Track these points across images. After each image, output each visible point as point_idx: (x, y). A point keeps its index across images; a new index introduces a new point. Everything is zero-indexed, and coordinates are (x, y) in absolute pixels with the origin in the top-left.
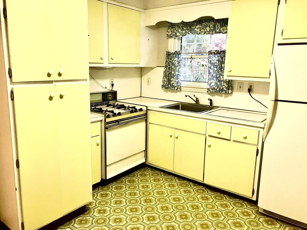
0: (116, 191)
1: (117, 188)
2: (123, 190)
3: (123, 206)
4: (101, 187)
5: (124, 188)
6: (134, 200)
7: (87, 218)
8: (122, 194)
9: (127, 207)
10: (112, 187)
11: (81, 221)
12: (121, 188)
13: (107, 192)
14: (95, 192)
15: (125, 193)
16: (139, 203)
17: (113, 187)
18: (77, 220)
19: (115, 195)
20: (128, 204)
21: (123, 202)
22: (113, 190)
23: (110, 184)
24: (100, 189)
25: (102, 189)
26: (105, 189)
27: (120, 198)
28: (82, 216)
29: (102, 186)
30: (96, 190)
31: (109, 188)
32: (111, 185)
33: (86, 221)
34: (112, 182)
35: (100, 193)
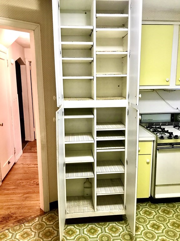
0: (162, 213)
1: (164, 211)
2: (168, 216)
3: (158, 233)
4: (150, 203)
5: (172, 214)
6: (173, 232)
7: (119, 227)
8: (165, 220)
9: (162, 236)
10: (160, 207)
11: (113, 227)
12: (168, 213)
13: (152, 211)
14: (141, 206)
15: (169, 220)
16: (175, 238)
17: (162, 208)
18: (111, 225)
19: (158, 217)
20: (164, 233)
21: (161, 229)
22: (160, 211)
23: (160, 204)
24: (148, 204)
25: (150, 206)
26: (153, 207)
27: (160, 223)
28: (116, 223)
29: (152, 202)
30: (144, 205)
31: (156, 208)
32: (162, 205)
33: (117, 229)
34: (164, 203)
35: (146, 209)
